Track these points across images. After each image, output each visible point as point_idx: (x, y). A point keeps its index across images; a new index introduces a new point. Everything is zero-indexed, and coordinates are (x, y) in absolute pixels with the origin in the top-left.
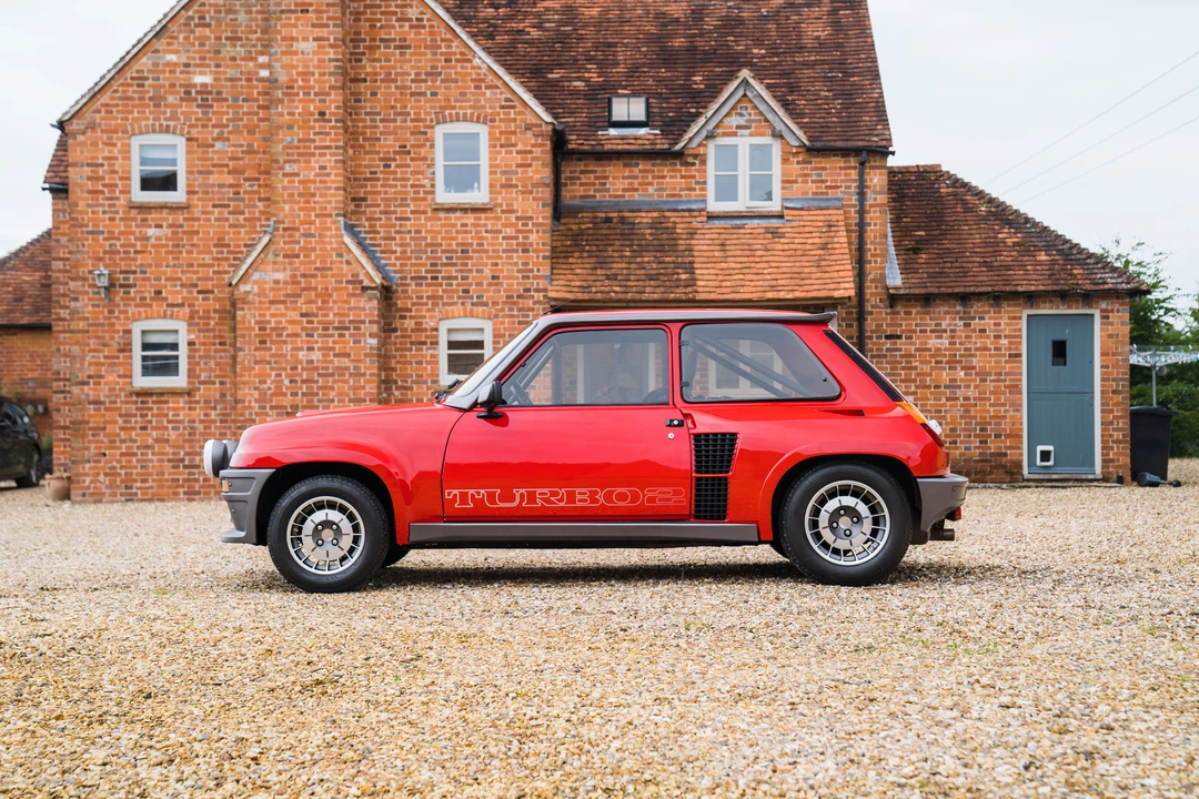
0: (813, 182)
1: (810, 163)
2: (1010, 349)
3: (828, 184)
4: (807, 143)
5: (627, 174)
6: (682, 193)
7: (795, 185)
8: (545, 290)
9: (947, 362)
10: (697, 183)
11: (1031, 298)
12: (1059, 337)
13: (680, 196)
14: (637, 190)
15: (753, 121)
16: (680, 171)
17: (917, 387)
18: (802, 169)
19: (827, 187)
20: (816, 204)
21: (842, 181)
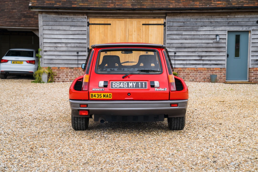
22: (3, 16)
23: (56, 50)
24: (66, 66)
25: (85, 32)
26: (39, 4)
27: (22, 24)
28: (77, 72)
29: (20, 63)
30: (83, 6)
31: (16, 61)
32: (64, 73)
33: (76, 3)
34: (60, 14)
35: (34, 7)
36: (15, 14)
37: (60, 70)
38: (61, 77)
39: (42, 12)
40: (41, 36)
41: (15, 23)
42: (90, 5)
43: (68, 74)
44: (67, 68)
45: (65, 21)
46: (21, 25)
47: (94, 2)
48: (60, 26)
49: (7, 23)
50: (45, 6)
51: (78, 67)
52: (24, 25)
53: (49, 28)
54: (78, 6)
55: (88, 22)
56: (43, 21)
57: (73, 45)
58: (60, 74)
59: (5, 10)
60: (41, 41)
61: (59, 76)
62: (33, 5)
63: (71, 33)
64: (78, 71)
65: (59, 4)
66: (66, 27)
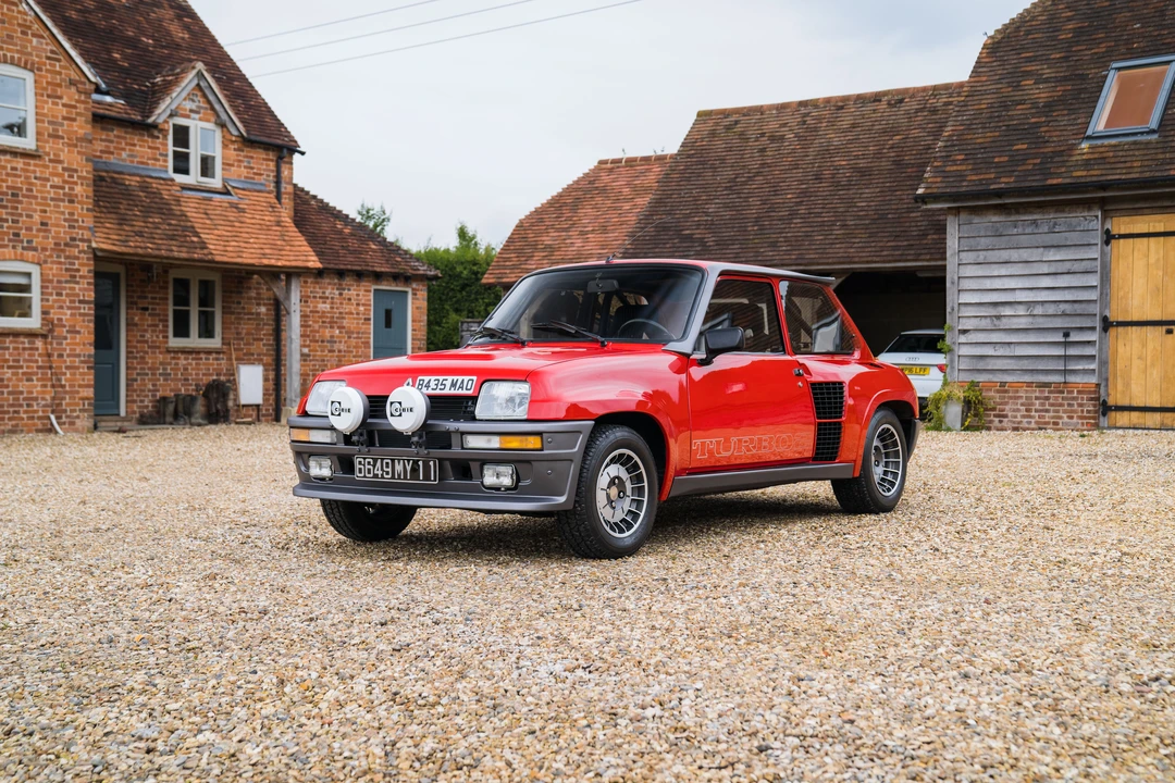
0: (245, 167)
1: (243, 151)
2: (364, 314)
3: (255, 171)
4: (245, 134)
5: (104, 137)
6: (150, 162)
7: (233, 168)
8: (89, 241)
9: (330, 322)
10: (161, 155)
11: (378, 277)
12: (389, 307)
13: (148, 164)
14: (112, 153)
15: (202, 108)
16: (147, 142)
17: (311, 341)
18: (238, 155)
19: (255, 174)
20: (245, 186)
21: (264, 170)
22: (880, 234)
23: (995, 325)
24: (1027, 378)
25: (1093, 263)
26: (946, 187)
27: (926, 251)
28: (1063, 398)
29: (921, 373)
30: (1083, 180)
31: (909, 367)
32: (1020, 401)
33: (1063, 170)
34: (1013, 211)
35: (929, 197)
36: (913, 224)
37: (1006, 391)
38: (1010, 414)
39: (957, 211)
40: (953, 283)
41: (906, 252)
42: (1110, 172)
43: (1033, 404)
44: (1029, 384)
45: (1027, 231)
46: (923, 257)
47: (1125, 162)
48: (1010, 248)
49: (885, 253)
50: (964, 189)
51: (1065, 383)
52: (931, 254)
53: (978, 257)
54: (1068, 181)
55: (1108, 232)
56: (959, 238)
57: (1051, 310)
58: (1006, 403)
59: (890, 216)
60: (953, 300)
61: (1003, 410)
62: (929, 191)
63: (1045, 269)
64: (1065, 395)
65: (1005, 182)
66: (1029, 250)
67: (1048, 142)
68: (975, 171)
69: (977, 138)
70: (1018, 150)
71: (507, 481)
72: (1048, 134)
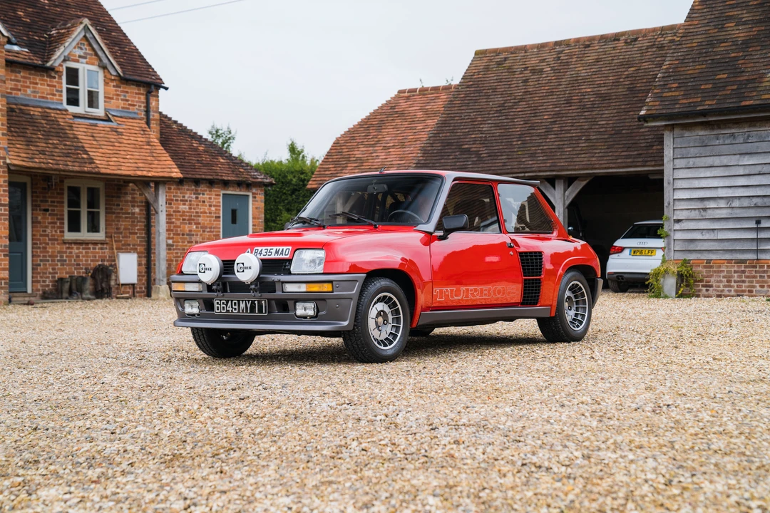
0: (122, 100)
1: (120, 87)
2: (215, 213)
3: (130, 102)
4: (121, 74)
5: (13, 78)
6: (48, 96)
7: (112, 101)
8: (4, 158)
9: (188, 220)
10: (57, 91)
11: (226, 184)
12: (234, 208)
13: (47, 98)
14: (20, 90)
15: (88, 54)
16: (46, 81)
17: (174, 234)
18: (116, 91)
19: (130, 105)
20: (122, 114)
21: (137, 102)
22: (616, 146)
23: (702, 216)
24: (728, 256)
26: (662, 109)
27: (652, 159)
28: (756, 272)
29: (650, 254)
31: (639, 249)
32: (722, 274)
33: (755, 94)
34: (715, 127)
35: (649, 118)
36: (642, 138)
37: (711, 267)
38: (714, 284)
39: (672, 128)
40: (669, 183)
41: (636, 160)
43: (732, 277)
44: (729, 261)
45: (726, 142)
46: (649, 163)
48: (714, 156)
49: (619, 161)
50: (676, 110)
51: (757, 259)
52: (654, 161)
53: (689, 162)
54: (758, 102)
56: (674, 148)
57: (746, 203)
58: (711, 276)
59: (624, 132)
60: (669, 197)
61: (709, 282)
62: (650, 112)
63: (741, 171)
64: (758, 269)
65: (709, 104)
66: (729, 157)
67: (744, 72)
68: (686, 96)
69: (688, 70)
70: (720, 79)
71: (311, 313)
72: (744, 66)
